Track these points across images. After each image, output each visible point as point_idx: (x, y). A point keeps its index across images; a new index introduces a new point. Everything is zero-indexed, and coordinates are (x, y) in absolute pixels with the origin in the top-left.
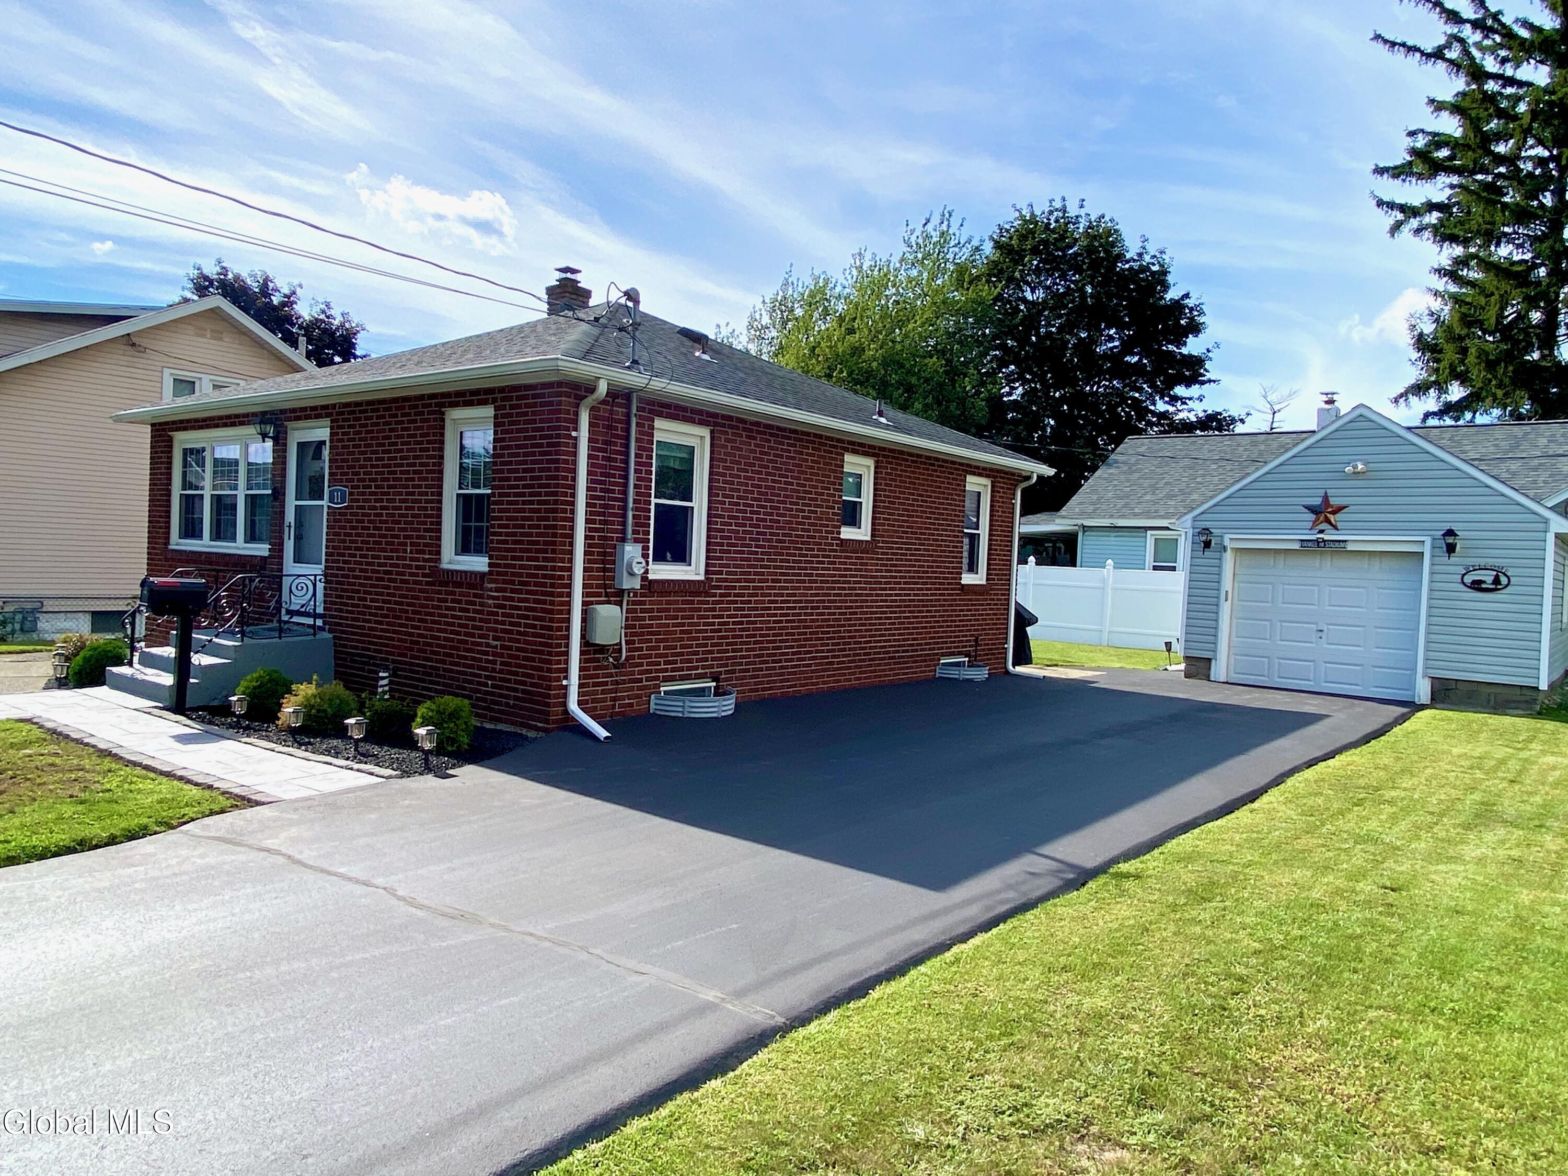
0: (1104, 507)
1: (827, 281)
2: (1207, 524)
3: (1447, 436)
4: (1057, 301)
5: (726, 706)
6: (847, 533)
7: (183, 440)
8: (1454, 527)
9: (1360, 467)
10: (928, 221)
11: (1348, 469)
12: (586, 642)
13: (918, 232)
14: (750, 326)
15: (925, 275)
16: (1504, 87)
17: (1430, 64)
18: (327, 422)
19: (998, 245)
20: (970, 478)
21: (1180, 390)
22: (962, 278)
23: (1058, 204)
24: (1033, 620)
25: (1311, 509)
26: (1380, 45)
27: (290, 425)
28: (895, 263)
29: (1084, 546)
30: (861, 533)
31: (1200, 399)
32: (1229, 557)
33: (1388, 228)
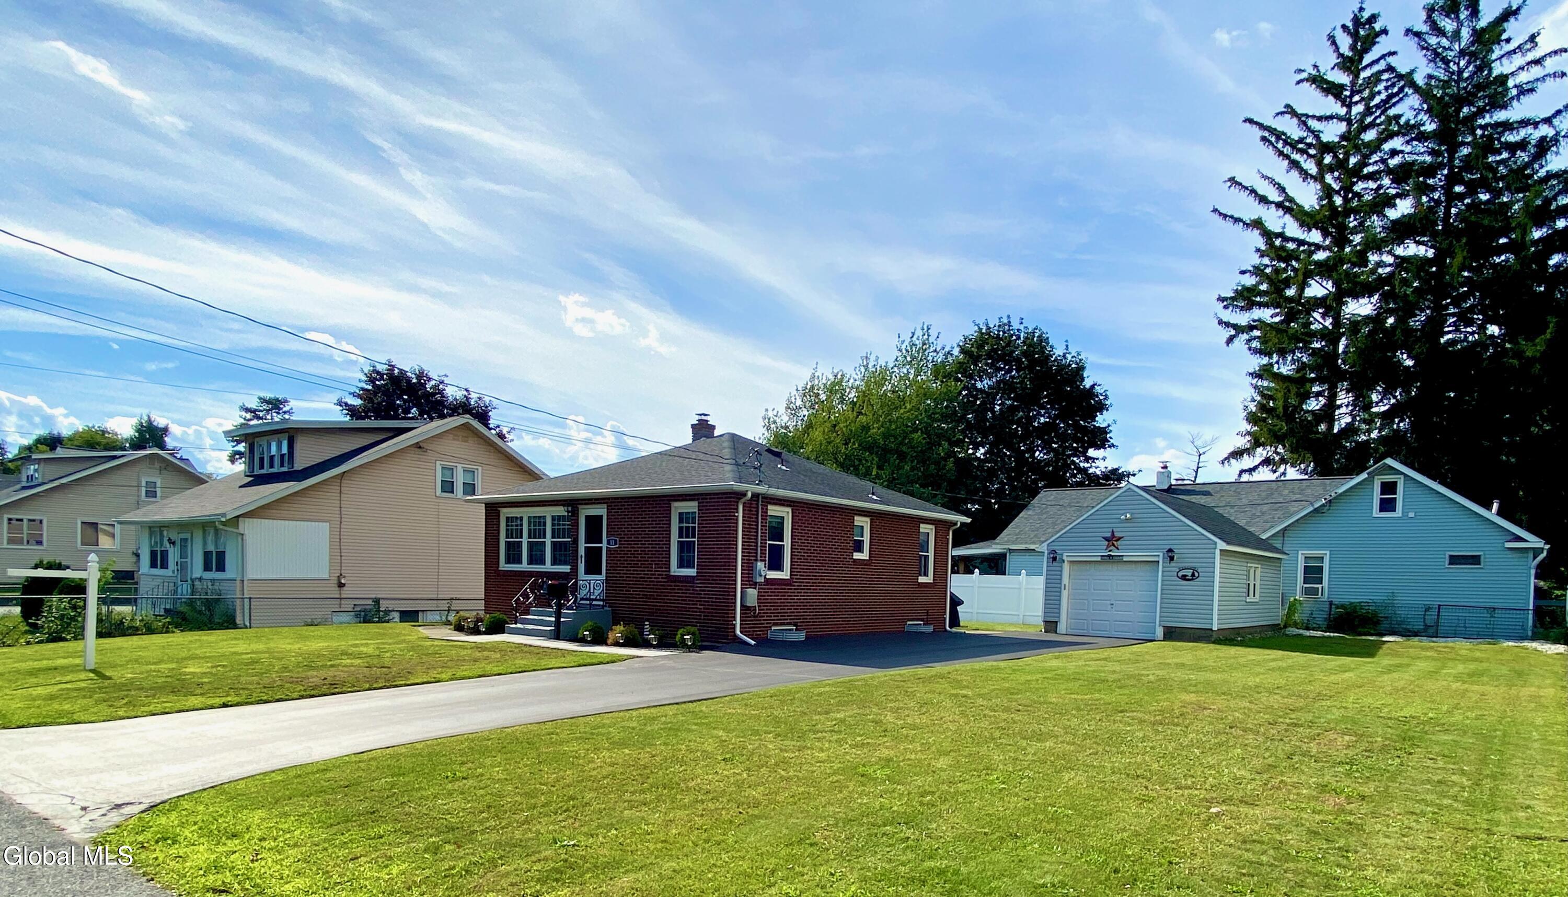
0: (1023, 536)
1: (843, 375)
2: (1055, 548)
3: (1233, 489)
4: (1005, 387)
5: (802, 636)
6: (857, 556)
7: (505, 512)
8: (1172, 547)
9: (1128, 516)
10: (913, 334)
11: (1123, 517)
12: (742, 606)
13: (906, 343)
14: (788, 408)
15: (912, 371)
16: (1299, 246)
17: (1250, 230)
18: (605, 506)
19: (963, 351)
20: (922, 525)
21: (1091, 452)
22: (939, 372)
23: (1005, 321)
24: (961, 602)
25: (1106, 539)
26: (1216, 216)
27: (580, 507)
28: (891, 365)
29: (1011, 561)
30: (864, 556)
31: (1104, 459)
32: (1066, 567)
33: (1225, 340)
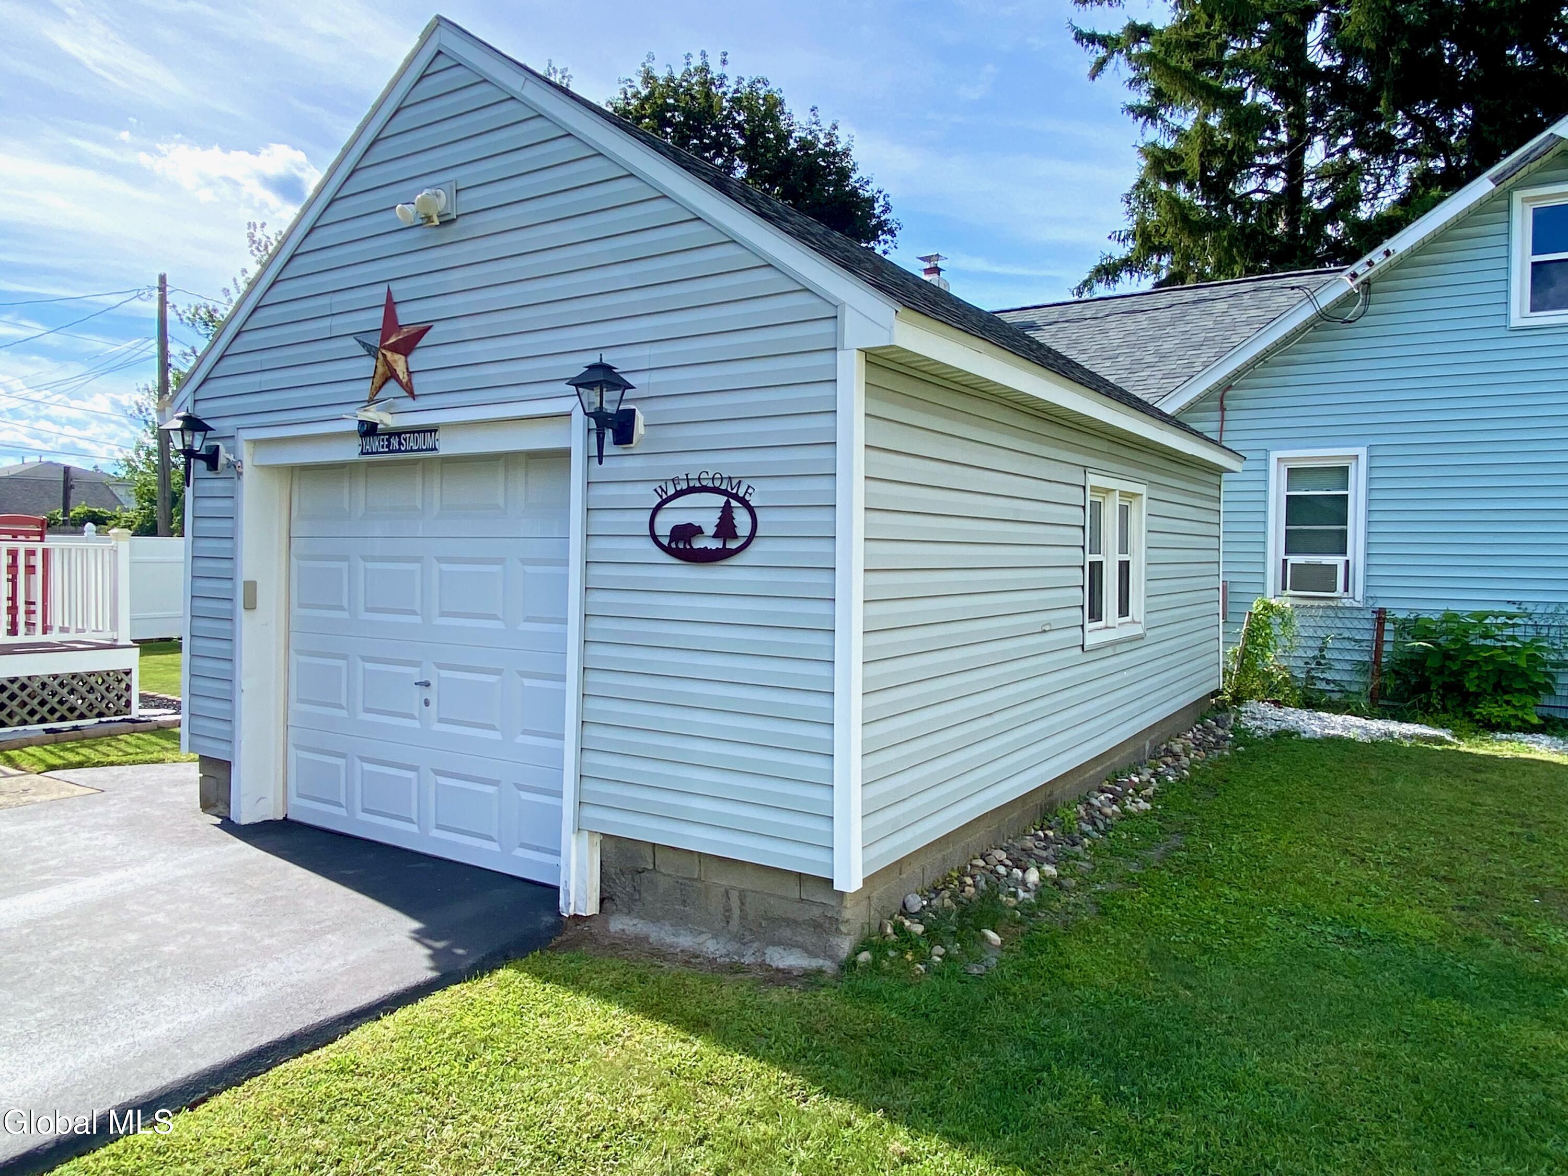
8: (616, 359)
23: (696, 62)
25: (367, 344)
